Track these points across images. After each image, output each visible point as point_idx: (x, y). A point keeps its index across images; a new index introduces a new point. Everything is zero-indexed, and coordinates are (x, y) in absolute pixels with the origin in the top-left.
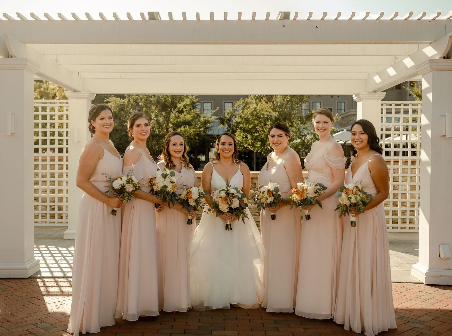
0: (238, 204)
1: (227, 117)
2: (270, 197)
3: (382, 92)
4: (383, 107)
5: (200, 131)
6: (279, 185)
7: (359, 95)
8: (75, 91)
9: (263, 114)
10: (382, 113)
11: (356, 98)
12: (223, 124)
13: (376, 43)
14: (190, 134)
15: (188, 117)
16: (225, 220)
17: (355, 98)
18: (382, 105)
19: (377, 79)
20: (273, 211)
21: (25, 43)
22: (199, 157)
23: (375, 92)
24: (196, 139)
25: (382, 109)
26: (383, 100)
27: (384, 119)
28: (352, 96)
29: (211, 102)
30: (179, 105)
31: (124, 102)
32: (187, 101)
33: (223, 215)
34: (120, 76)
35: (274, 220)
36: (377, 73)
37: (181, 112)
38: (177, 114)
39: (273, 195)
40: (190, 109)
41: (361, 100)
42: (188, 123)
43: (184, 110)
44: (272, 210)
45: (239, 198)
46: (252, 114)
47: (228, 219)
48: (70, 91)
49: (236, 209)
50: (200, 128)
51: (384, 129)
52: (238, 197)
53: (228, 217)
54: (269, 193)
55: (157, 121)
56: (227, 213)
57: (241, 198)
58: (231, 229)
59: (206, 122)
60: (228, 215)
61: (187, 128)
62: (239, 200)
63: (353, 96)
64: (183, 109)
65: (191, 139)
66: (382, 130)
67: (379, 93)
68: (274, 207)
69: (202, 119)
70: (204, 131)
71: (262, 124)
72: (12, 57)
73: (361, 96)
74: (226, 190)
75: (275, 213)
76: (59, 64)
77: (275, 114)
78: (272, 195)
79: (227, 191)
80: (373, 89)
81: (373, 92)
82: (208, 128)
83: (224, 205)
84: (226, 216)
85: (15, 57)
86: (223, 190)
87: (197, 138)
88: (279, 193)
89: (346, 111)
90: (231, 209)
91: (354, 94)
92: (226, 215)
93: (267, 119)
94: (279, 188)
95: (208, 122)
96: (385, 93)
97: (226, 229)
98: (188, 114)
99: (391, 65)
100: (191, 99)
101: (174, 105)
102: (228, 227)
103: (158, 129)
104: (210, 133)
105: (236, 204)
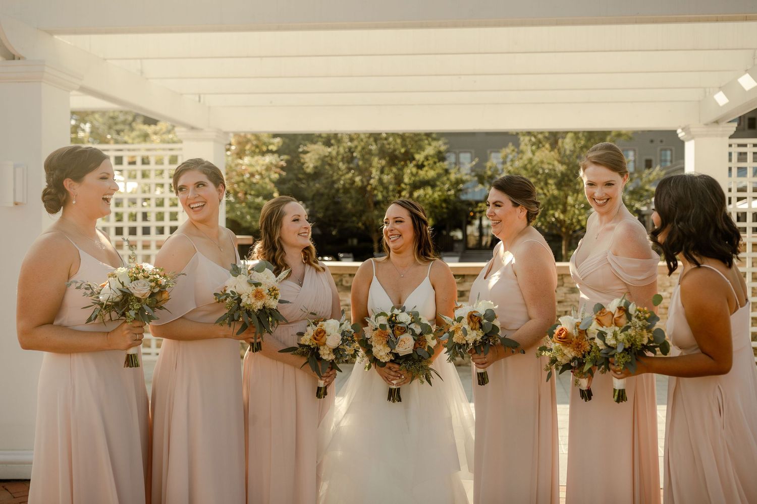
0: (412, 348)
1: (489, 173)
2: (475, 329)
3: (730, 122)
4: (731, 150)
5: (449, 196)
6: (497, 307)
7: (689, 128)
8: (193, 128)
9: (543, 169)
10: (730, 160)
11: (683, 134)
12: (482, 183)
13: (717, 20)
14: (434, 200)
15: (431, 174)
16: (387, 379)
17: (681, 134)
18: (730, 146)
19: (721, 99)
20: (483, 364)
21: (51, 33)
22: (452, 234)
23: (717, 122)
24: (442, 208)
25: (730, 154)
26: (731, 137)
27: (734, 171)
28: (676, 131)
29: (470, 152)
30: (417, 157)
31: (330, 153)
32: (430, 150)
33: (383, 368)
34: (271, 102)
35: (483, 384)
36: (720, 88)
37: (420, 167)
38: (414, 170)
39: (481, 327)
40: (435, 163)
41: (693, 138)
42: (430, 183)
43: (426, 163)
44: (479, 361)
45: (413, 334)
46: (525, 168)
47: (392, 377)
48: (183, 129)
49: (407, 357)
50: (449, 190)
51: (734, 190)
52: (413, 331)
53: (393, 373)
54: (472, 321)
55: (380, 181)
56: (391, 365)
57: (421, 334)
58: (400, 400)
59: (459, 181)
60: (394, 370)
61: (429, 190)
62: (414, 340)
63: (679, 131)
64: (423, 162)
65: (436, 207)
66: (730, 190)
67: (724, 124)
68: (482, 355)
69: (453, 177)
70: (455, 195)
71: (542, 184)
72: (19, 59)
73: (691, 130)
74: (389, 314)
75: (487, 369)
76: (147, 79)
77: (561, 168)
78: (478, 326)
79: (392, 316)
80: (714, 117)
81: (714, 122)
82: (461, 190)
83: (382, 347)
84: (387, 370)
85: (24, 58)
86: (383, 314)
87: (444, 205)
88: (497, 323)
89: (674, 163)
90: (396, 355)
91: (680, 127)
92: (390, 368)
93: (549, 176)
94: (495, 312)
95: (463, 182)
96: (735, 125)
97: (389, 399)
98: (432, 168)
99: (746, 71)
100: (435, 147)
101: (408, 157)
102: (394, 395)
103: (382, 192)
104: (463, 197)
105: (406, 345)
